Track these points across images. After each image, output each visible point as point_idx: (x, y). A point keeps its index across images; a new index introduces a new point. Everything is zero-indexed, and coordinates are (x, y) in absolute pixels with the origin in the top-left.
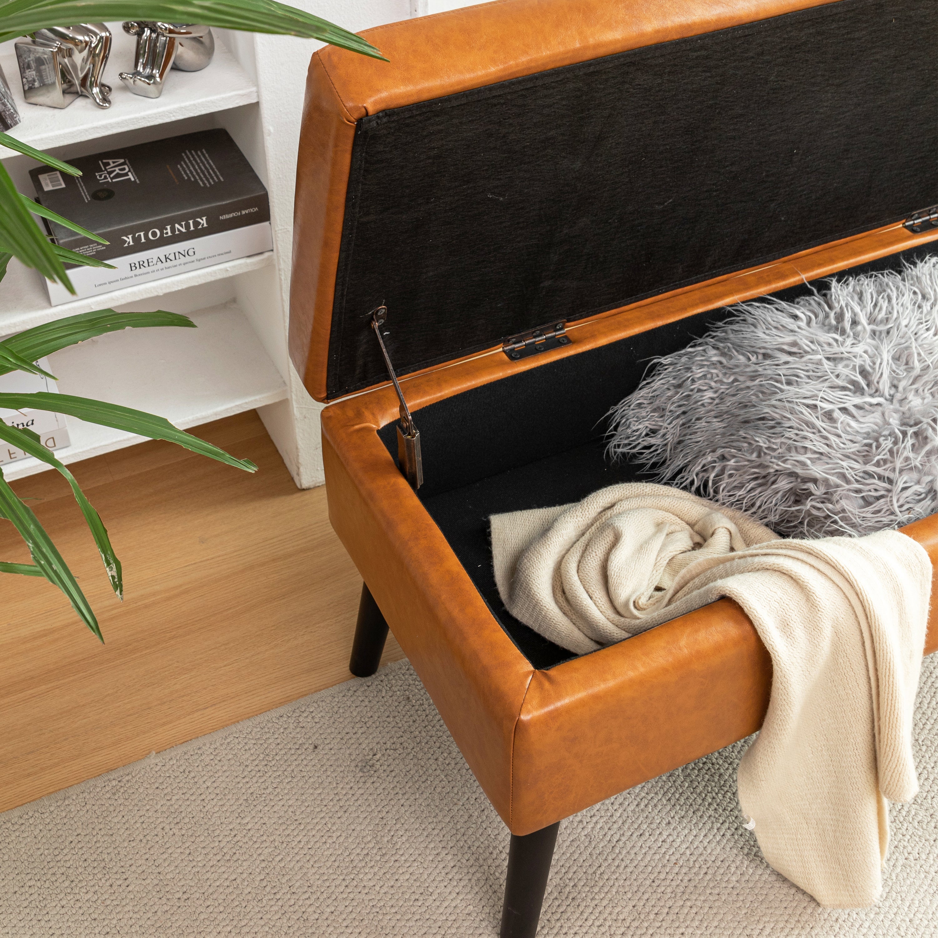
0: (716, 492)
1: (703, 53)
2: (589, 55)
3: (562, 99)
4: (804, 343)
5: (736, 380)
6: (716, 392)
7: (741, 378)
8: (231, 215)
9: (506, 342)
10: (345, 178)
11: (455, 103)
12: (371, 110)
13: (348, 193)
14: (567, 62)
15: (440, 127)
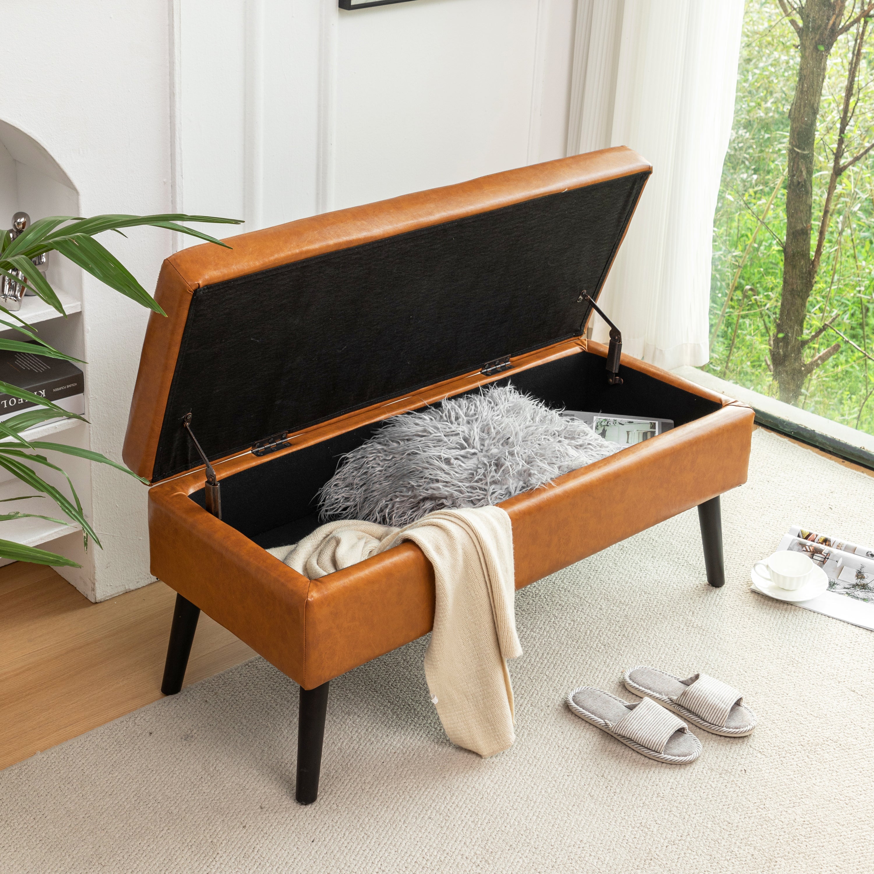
0: (391, 519)
1: (358, 256)
2: (303, 257)
3: (290, 281)
4: (431, 429)
5: (393, 457)
6: (382, 467)
7: (396, 456)
8: (60, 389)
9: (254, 446)
10: (183, 325)
11: (239, 282)
12: (201, 286)
13: (184, 334)
14: (293, 260)
15: (231, 296)
